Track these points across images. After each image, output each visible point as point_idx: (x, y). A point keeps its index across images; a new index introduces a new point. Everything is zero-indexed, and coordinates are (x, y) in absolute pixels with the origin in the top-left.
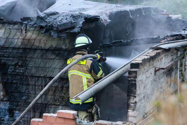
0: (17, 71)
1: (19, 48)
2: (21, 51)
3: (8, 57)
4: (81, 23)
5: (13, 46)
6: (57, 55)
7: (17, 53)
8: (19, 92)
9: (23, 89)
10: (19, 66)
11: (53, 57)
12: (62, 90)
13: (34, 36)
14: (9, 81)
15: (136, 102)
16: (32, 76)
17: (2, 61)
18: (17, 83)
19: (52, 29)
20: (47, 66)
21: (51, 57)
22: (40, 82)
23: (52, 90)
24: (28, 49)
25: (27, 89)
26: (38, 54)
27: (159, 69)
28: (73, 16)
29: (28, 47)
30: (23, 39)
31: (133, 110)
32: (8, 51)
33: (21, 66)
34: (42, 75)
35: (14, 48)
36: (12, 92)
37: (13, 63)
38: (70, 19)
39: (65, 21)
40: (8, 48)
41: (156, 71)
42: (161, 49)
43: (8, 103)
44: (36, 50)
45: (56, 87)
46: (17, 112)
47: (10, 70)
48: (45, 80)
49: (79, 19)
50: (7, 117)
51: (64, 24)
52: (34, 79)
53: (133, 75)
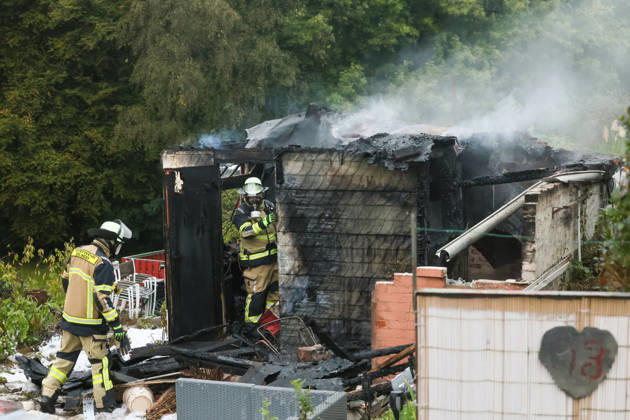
0: (323, 226)
1: (326, 191)
2: (329, 194)
3: (308, 205)
4: (429, 147)
5: (316, 186)
6: (389, 200)
7: (323, 197)
8: (326, 260)
9: (333, 255)
10: (326, 219)
11: (382, 202)
12: (397, 254)
13: (351, 171)
14: (309, 244)
15: (534, 251)
16: (348, 235)
17: (299, 212)
18: (322, 246)
19: (385, 158)
20: (373, 216)
21: (378, 203)
22: (360, 243)
23: (380, 255)
24: (341, 191)
25: (339, 254)
26: (356, 199)
27: (559, 209)
28: (414, 138)
29: (341, 188)
30: (334, 176)
31: (531, 262)
32: (307, 195)
33: (330, 218)
34: (363, 232)
35: (318, 191)
36: (315, 261)
37: (316, 215)
38: (410, 143)
39: (402, 146)
40: (307, 191)
41: (554, 213)
42: (558, 181)
43: (307, 277)
44: (353, 191)
45: (387, 250)
46: (322, 293)
47: (310, 226)
48: (369, 240)
49: (426, 142)
50: (305, 301)
51: (403, 150)
52: (350, 238)
53: (531, 210)
